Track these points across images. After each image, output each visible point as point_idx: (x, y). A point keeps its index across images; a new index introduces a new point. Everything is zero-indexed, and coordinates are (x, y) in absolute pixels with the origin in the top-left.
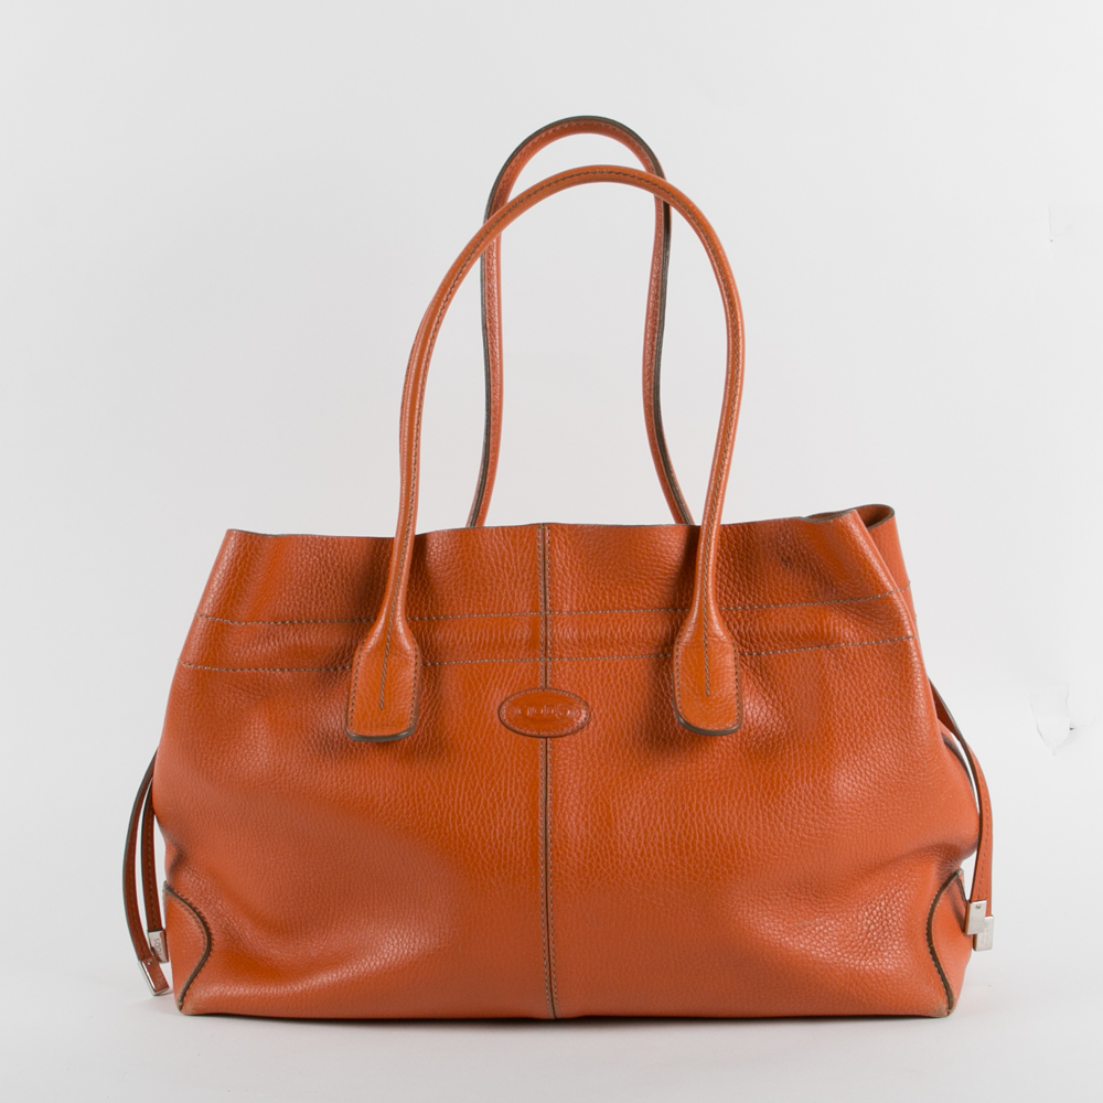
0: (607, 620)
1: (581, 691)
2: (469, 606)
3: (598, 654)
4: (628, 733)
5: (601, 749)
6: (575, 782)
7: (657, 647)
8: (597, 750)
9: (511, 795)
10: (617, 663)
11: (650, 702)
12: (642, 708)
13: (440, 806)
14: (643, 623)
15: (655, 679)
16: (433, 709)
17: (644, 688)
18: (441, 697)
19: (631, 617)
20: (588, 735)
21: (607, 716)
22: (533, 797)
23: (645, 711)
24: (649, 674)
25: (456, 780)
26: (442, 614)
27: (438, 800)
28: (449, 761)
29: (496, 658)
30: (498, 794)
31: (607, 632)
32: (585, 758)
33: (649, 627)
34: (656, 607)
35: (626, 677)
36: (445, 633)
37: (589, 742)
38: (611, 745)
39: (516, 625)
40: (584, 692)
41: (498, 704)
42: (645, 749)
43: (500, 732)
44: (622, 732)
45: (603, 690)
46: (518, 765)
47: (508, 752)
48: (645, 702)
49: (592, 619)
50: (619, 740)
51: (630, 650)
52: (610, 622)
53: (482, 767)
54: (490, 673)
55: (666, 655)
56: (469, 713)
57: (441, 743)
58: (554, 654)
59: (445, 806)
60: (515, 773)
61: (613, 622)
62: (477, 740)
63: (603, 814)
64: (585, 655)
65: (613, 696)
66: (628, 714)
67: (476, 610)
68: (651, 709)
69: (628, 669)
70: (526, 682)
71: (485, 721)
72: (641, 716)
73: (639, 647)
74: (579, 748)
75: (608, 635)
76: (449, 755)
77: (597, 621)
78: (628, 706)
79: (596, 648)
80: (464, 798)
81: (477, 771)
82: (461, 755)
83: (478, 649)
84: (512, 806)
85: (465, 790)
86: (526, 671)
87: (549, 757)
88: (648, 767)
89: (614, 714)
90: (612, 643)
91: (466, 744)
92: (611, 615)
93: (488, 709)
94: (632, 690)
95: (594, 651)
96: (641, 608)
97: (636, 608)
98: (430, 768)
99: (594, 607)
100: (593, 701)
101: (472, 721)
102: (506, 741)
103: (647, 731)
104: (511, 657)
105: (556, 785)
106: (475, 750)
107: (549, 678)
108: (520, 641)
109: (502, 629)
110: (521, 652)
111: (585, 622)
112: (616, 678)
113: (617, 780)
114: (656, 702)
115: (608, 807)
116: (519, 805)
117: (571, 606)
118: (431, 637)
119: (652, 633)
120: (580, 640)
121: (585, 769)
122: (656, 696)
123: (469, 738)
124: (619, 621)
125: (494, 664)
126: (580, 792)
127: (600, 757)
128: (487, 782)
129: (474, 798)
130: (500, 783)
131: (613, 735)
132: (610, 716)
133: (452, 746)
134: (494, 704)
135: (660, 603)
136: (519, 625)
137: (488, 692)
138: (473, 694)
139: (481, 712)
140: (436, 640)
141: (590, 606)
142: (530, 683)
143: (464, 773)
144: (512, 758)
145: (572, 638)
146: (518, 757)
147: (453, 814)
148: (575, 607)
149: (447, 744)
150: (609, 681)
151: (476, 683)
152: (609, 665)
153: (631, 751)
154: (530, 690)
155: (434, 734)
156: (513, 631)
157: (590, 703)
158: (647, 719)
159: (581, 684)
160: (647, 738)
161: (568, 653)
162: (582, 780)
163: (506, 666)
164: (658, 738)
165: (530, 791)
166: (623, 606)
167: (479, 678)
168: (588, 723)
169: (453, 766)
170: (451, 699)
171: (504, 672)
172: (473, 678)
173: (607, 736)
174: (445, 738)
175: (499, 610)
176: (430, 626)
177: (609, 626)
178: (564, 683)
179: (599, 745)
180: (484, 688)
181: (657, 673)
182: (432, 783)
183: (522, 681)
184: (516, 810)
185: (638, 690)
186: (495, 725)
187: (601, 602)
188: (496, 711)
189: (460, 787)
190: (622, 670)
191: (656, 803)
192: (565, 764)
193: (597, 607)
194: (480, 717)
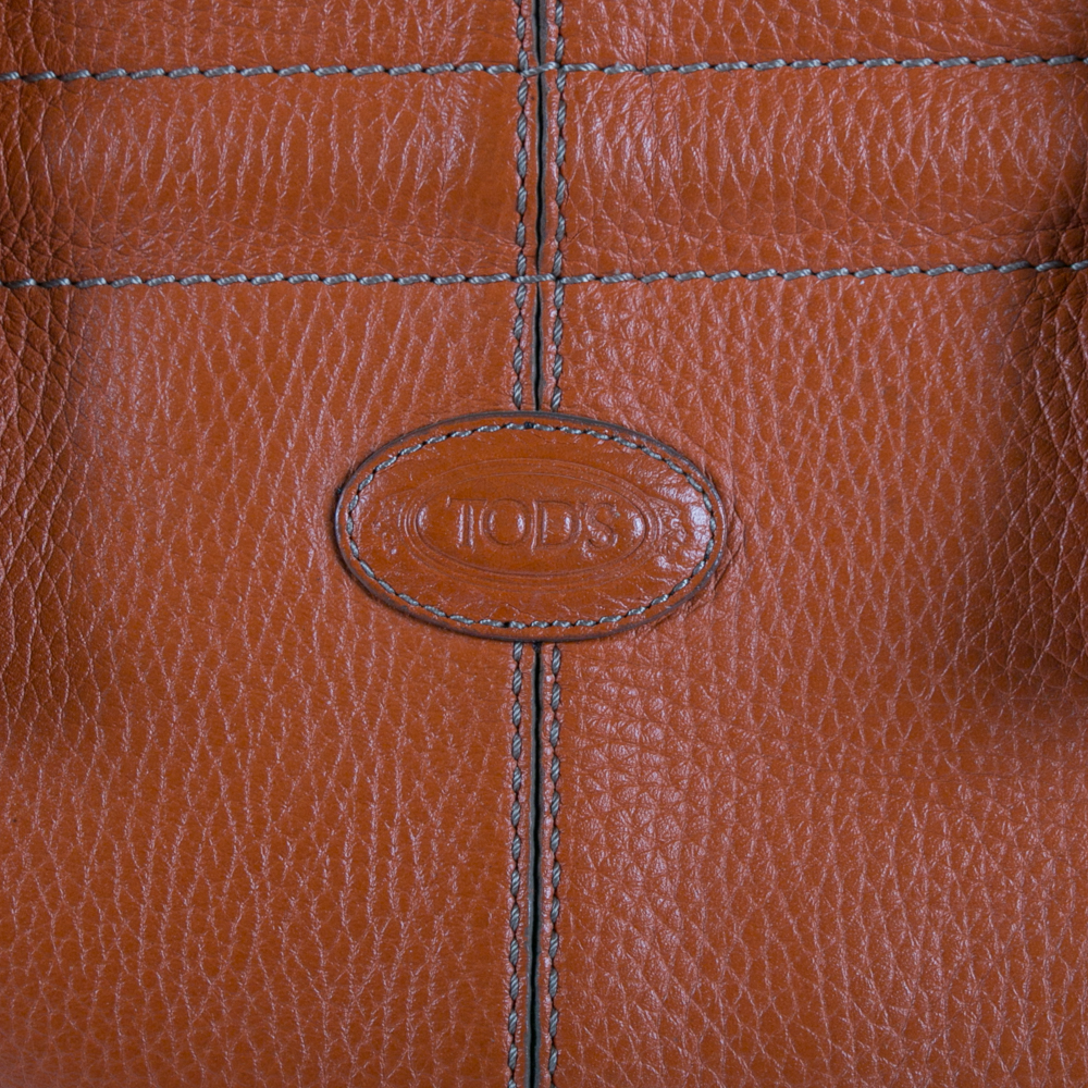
0: (810, 107)
1: (689, 429)
2: (202, 29)
3: (768, 256)
4: (896, 624)
5: (773, 694)
6: (661, 846)
7: (1028, 227)
8: (759, 699)
9: (382, 907)
10: (848, 300)
11: (995, 493)
12: (958, 516)
13: (72, 954)
14: (967, 123)
15: (1014, 381)
16: (45, 498)
17: (969, 420)
18: (80, 444)
19: (916, 90)
20: (717, 625)
21: (801, 542)
22: (480, 921)
23: (969, 532)
24: (993, 349)
25: (141, 837)
26: (83, 60)
27: (65, 927)
28: (113, 747)
29: (319, 265)
30: (328, 904)
31: (808, 159)
32: (703, 733)
33: (996, 140)
34: (1027, 48)
35: (889, 367)
36: (100, 150)
37: (721, 663)
38: (817, 680)
39: (407, 124)
40: (706, 428)
41: (328, 480)
42: (968, 702)
43: (335, 615)
44: (868, 619)
45: (786, 423)
46: (412, 770)
47: (372, 708)
48: (970, 489)
49: (741, 99)
50: (853, 656)
51: (911, 241)
52: (824, 115)
53: (259, 778)
54: (295, 337)
55: (1063, 265)
56: (201, 524)
57: (77, 665)
58: (574, 254)
59: (95, 955)
60: (401, 806)
61: (837, 112)
62: (235, 650)
63: (784, 1002)
64: (706, 259)
65: (831, 455)
66: (895, 539)
67: (234, 48)
68: (1000, 524)
69: (899, 328)
70: (450, 382)
71: (272, 563)
72: (954, 551)
73: (949, 230)
74: (681, 684)
75: (815, 175)
76: (111, 720)
77: (765, 108)
78: (894, 504)
79: (756, 229)
80: (178, 916)
81: (236, 794)
82: (163, 725)
83: (243, 223)
84: (387, 957)
85: (183, 882)
86: (453, 330)
87: (550, 730)
88: (978, 785)
89: (833, 539)
90: (830, 207)
91: (189, 667)
92: (828, 80)
93: (284, 509)
94: (913, 425)
95: (751, 244)
96: (963, 49)
97: (939, 51)
98: (30, 781)
99: (752, 40)
100: (740, 469)
101: (213, 564)
102: (361, 653)
103: (977, 621)
104: (386, 263)
105: (581, 864)
106: (228, 697)
107: (551, 365)
108: (427, 195)
109: (345, 138)
110: (433, 242)
111: (716, 112)
112: (843, 369)
113: (845, 838)
114: (1019, 487)
115: (804, 968)
116: (416, 957)
117: (652, 34)
118: (34, 167)
119: (1007, 167)
120: (688, 196)
121: (705, 784)
122: (1018, 459)
123: (200, 642)
124: (862, 109)
125: (310, 293)
126: (682, 897)
127: (771, 731)
128: (278, 848)
129: (224, 919)
130: (335, 851)
131: (828, 632)
132: (816, 541)
133: (127, 676)
134: (312, 477)
135: (1044, 27)
136: (422, 121)
137: (284, 431)
138: (219, 437)
139: (255, 520)
140: (58, 181)
141: (737, 35)
142: (466, 386)
143: (175, 808)
144: (386, 742)
145: (656, 186)
146: (415, 733)
147: (130, 988)
148: (667, 39)
149: (103, 661)
150: (812, 380)
151: (231, 386)
152: (815, 304)
153: (905, 710)
154: (473, 419)
155: (48, 619)
156: (395, 152)
157: (728, 479)
158: (979, 566)
159: (691, 389)
160: (975, 655)
161: (635, 249)
162: (691, 836)
163: (362, 303)
164: (1026, 654)
165: (466, 893)
166: (880, 41)
167: (247, 360)
168: (721, 574)
169: (128, 772)
170: (124, 453)
171: (355, 330)
172: (221, 361)
173: (800, 634)
174: (97, 642)
175: (333, 44)
176: (29, 116)
177: (817, 132)
178: (616, 388)
179: (767, 673)
180: (267, 408)
181: (1024, 350)
182: (38, 849)
183: (434, 382)
184: (403, 982)
185: (941, 430)
186: (315, 578)
187: (783, 22)
188: (318, 514)
189: (160, 870)
190: (869, 331)
191: (1013, 952)
192: (617, 765)
193: (765, 41)
194: (247, 545)
